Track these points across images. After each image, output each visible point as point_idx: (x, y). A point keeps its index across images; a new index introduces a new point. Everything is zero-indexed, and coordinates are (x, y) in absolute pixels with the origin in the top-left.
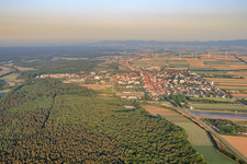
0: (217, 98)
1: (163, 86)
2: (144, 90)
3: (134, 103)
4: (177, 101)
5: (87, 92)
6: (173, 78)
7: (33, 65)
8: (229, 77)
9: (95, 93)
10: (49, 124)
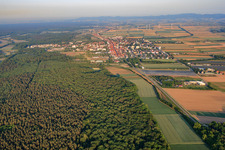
0: (163, 60)
1: (123, 51)
2: (108, 55)
3: (100, 65)
4: (133, 62)
5: (65, 58)
6: (131, 45)
7: (26, 38)
8: (173, 43)
9: (71, 58)
10: (32, 85)
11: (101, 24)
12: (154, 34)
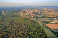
0: (44, 17)
1: (34, 15)
2: (30, 16)
3: (29, 18)
4: (37, 18)
5: (19, 16)
6: (36, 13)
7: (9, 11)
8: (46, 13)
9: (21, 16)
10: (13, 22)
11: (27, 8)
12: (41, 11)
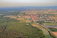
0: (51, 22)
1: (37, 19)
2: (32, 20)
4: (41, 23)
5: (17, 21)
6: (40, 17)
8: (55, 16)
9: (19, 21)
10: (6, 29)
12: (48, 13)
